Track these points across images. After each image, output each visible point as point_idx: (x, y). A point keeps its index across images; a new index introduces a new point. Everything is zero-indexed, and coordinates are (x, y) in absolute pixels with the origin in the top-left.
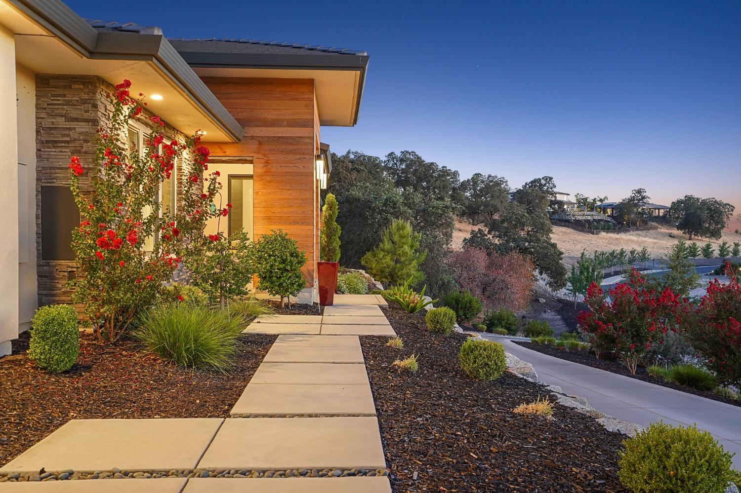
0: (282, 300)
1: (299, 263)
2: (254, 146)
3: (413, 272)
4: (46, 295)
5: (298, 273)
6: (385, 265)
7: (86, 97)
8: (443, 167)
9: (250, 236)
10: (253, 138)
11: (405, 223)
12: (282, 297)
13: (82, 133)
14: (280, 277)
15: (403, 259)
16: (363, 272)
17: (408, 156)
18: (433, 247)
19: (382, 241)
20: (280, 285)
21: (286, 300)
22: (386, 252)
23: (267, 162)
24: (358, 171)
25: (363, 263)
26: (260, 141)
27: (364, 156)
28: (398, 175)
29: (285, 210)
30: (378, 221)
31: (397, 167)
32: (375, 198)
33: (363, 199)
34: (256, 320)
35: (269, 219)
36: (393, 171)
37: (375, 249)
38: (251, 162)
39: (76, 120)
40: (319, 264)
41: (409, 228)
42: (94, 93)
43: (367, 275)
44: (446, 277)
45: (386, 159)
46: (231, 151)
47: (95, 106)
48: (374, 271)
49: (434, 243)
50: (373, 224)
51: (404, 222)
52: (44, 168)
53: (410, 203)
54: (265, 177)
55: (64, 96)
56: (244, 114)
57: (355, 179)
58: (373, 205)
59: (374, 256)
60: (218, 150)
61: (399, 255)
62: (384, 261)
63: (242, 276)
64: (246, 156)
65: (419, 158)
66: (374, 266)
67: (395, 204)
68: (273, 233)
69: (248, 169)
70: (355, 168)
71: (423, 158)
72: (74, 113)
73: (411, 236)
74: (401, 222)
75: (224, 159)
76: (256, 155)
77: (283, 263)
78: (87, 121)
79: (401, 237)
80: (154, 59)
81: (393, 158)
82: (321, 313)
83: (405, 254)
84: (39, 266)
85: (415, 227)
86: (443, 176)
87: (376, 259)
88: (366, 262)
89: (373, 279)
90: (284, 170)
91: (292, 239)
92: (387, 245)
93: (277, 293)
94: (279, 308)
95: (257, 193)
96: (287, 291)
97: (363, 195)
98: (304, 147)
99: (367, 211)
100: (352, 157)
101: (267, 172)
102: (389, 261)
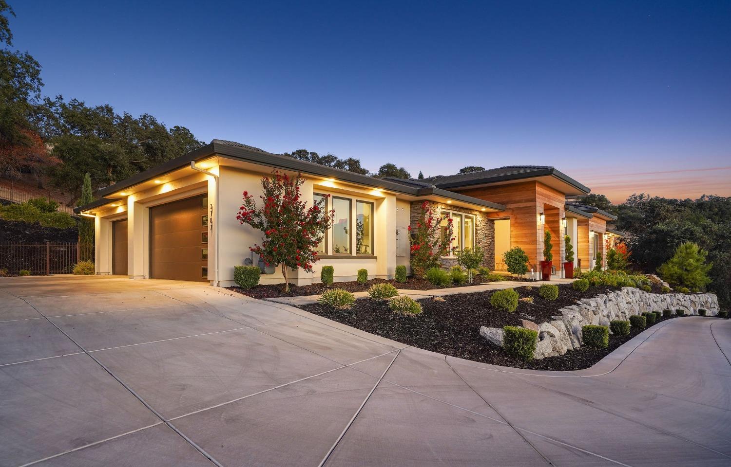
0: (518, 276)
2: (510, 212)
3: (699, 277)
6: (674, 272)
10: (510, 209)
11: (693, 244)
15: (688, 268)
16: (655, 276)
19: (673, 256)
22: (675, 263)
23: (516, 219)
26: (513, 210)
29: (524, 238)
35: (517, 243)
37: (667, 262)
38: (509, 219)
40: (542, 262)
41: (696, 247)
43: (657, 278)
46: (501, 215)
54: (515, 225)
55: (417, 207)
59: (666, 266)
60: (496, 215)
61: (686, 265)
64: (507, 216)
66: (664, 272)
73: (697, 253)
75: (498, 218)
76: (511, 216)
79: (688, 253)
80: (433, 194)
90: (523, 221)
92: (676, 259)
98: (532, 210)
100: (707, 199)
101: (516, 222)
102: (676, 269)
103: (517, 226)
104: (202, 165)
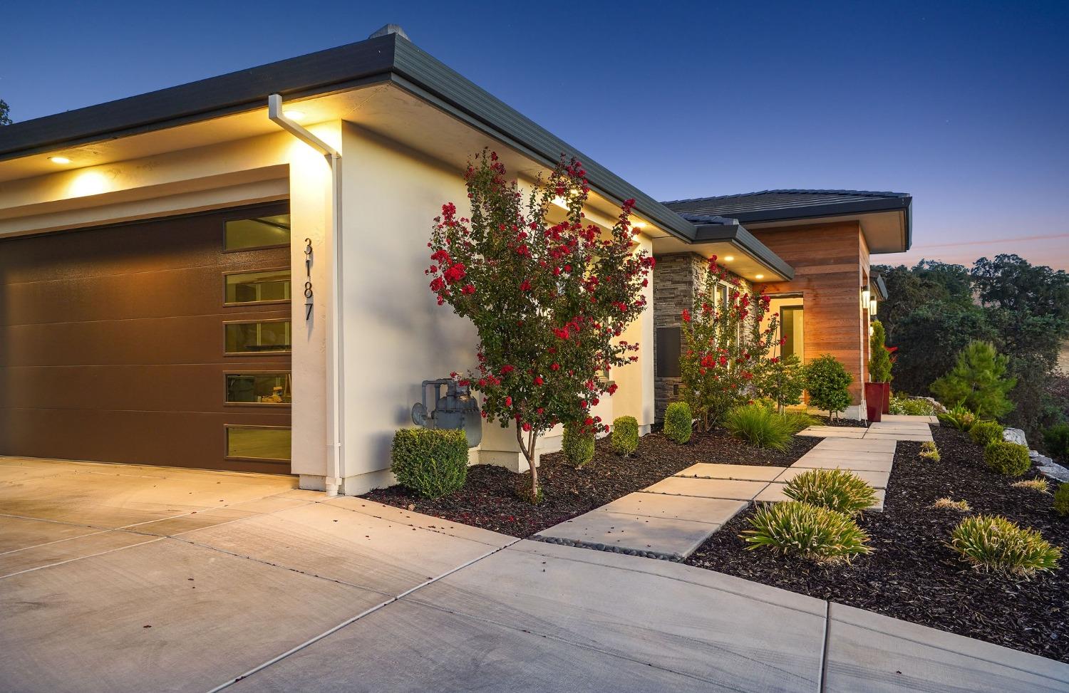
0: (830, 415)
1: (845, 382)
2: (804, 283)
3: (998, 400)
4: (660, 401)
5: (844, 391)
6: (960, 392)
7: (685, 266)
8: (1059, 271)
9: (801, 359)
10: (803, 276)
11: (987, 345)
12: (831, 413)
13: (682, 291)
14: (828, 395)
15: (983, 386)
16: (932, 400)
17: (1006, 260)
18: (1029, 373)
19: (955, 365)
20: (829, 401)
21: (834, 415)
22: (961, 377)
23: (816, 296)
24: (929, 286)
25: (932, 390)
26: (810, 278)
27: (943, 265)
28: (991, 284)
29: (833, 337)
30: (952, 343)
31: (990, 275)
32: (950, 318)
33: (933, 319)
34: (807, 429)
35: (818, 345)
36: (982, 281)
37: (947, 374)
38: (802, 296)
39: (678, 282)
40: (867, 385)
41: (991, 350)
42: (690, 264)
43: (936, 403)
44: (1050, 409)
45: (975, 266)
46: (784, 289)
47: (691, 272)
48: (946, 399)
49: (1029, 367)
50: (945, 347)
51: (985, 343)
52: (658, 316)
53: (996, 322)
54: (815, 310)
55: (671, 267)
56: (795, 256)
57: (926, 296)
58: (946, 325)
59: (946, 382)
60: (773, 288)
61: (978, 381)
62: (958, 388)
63: (795, 389)
64: (797, 292)
65: (1024, 262)
66: (945, 393)
67: (974, 323)
68: (821, 357)
69: (799, 301)
70: (926, 283)
71: (1028, 263)
72: (677, 278)
73: (994, 359)
74: (980, 343)
75: (777, 295)
76: (805, 291)
77: (831, 382)
78: (685, 282)
79: (982, 360)
80: (733, 241)
81: (985, 265)
82: (868, 426)
83: (986, 379)
84: (655, 381)
85: (1001, 350)
86: (1059, 283)
87: (948, 385)
88: (936, 388)
89: (944, 408)
90: (832, 302)
91: (840, 362)
92: (963, 370)
93: (826, 408)
94: (826, 421)
95: (807, 323)
96: (835, 406)
97: (933, 314)
98: (850, 281)
99: (938, 332)
100: (926, 267)
101: (816, 305)
102: (965, 388)
103: (818, 313)
104: (296, 112)
